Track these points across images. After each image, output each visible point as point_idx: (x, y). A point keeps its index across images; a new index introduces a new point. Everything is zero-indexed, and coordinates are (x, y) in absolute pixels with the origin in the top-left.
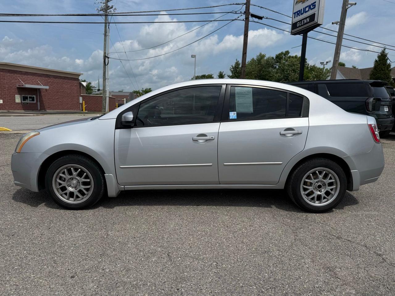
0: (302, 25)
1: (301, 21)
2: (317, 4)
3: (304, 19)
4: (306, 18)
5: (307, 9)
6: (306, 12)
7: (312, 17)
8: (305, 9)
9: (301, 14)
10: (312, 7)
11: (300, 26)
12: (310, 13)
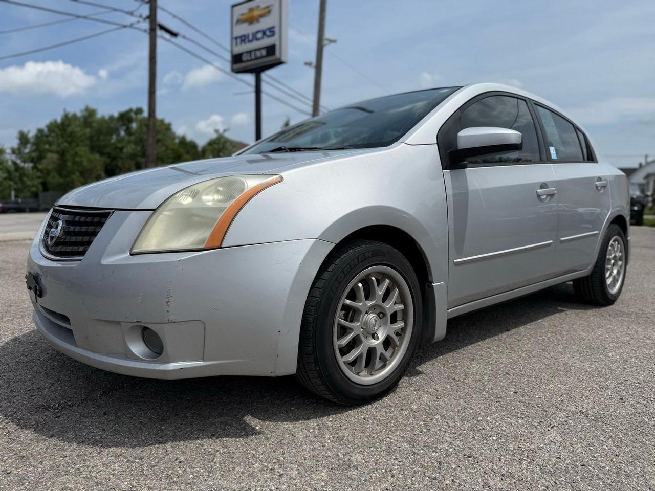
0: (252, 60)
1: (250, 52)
2: (277, 30)
3: (255, 50)
4: (259, 49)
5: (259, 35)
6: (257, 39)
7: (271, 50)
8: (255, 34)
9: (250, 41)
10: (268, 33)
11: (248, 61)
12: (267, 42)
